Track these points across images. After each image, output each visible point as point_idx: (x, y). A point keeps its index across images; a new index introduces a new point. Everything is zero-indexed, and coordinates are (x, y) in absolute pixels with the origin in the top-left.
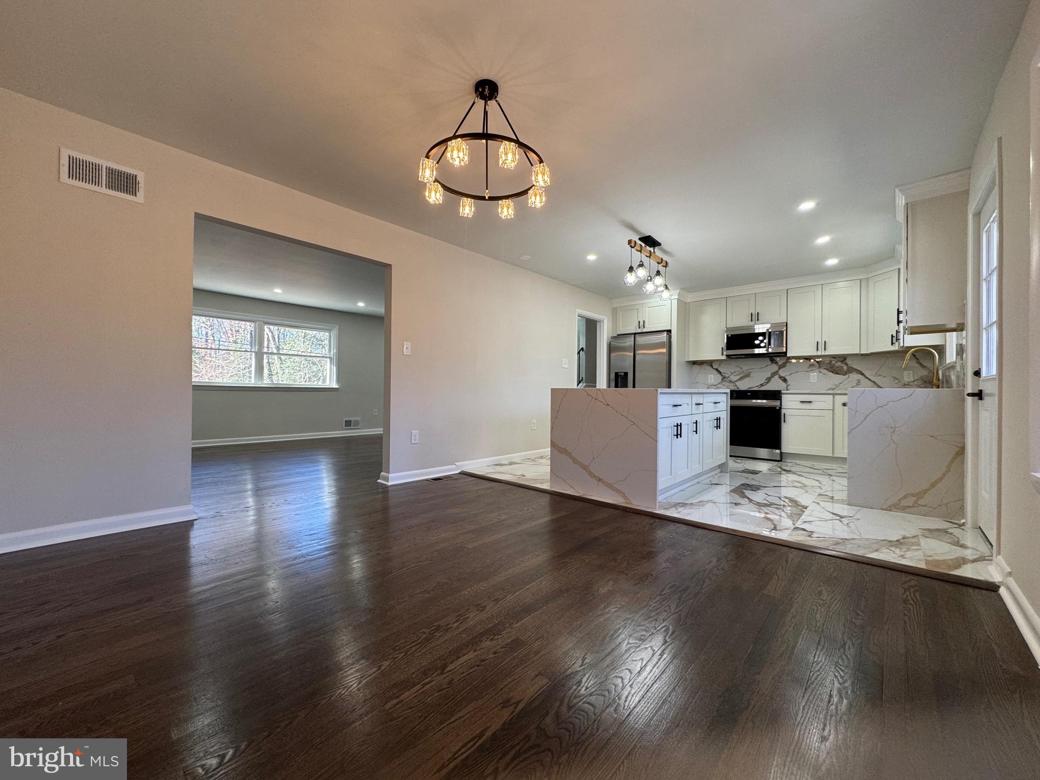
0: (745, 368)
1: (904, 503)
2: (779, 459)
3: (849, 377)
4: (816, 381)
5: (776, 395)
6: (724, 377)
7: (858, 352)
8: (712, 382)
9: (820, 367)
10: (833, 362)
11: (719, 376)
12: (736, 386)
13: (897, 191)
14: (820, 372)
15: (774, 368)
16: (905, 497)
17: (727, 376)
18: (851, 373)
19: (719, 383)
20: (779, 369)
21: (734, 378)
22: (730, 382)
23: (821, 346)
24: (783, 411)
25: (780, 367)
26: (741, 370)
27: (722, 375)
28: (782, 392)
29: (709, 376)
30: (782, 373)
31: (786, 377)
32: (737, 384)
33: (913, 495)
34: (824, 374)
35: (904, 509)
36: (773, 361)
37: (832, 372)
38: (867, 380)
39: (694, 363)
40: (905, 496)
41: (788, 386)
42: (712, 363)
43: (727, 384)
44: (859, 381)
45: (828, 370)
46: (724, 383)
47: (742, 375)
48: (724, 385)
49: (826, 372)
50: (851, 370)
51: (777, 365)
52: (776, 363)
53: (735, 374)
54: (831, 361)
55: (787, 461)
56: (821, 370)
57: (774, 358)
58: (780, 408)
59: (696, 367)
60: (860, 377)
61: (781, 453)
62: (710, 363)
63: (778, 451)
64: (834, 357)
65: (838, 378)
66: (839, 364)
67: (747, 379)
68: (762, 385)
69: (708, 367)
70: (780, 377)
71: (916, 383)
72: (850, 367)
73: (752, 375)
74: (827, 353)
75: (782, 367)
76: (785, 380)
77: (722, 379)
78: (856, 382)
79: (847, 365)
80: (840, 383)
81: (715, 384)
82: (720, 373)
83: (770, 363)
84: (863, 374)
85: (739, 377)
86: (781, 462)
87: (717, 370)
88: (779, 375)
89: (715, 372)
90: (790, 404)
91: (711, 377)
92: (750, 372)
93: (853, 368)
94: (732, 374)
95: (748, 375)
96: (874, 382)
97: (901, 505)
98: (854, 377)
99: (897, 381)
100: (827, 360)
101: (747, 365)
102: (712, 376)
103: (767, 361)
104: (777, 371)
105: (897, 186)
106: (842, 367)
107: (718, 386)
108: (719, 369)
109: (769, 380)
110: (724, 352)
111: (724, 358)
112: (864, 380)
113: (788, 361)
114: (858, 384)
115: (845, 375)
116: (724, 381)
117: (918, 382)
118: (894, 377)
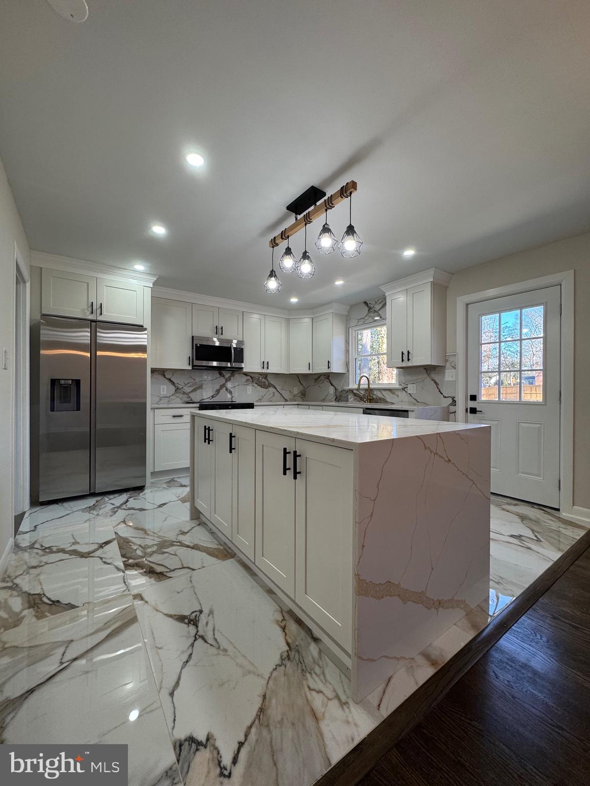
0: (198, 380)
3: (269, 390)
4: (250, 393)
6: (178, 388)
8: (165, 393)
9: (253, 382)
10: (261, 378)
11: (172, 386)
12: (190, 397)
14: (253, 386)
15: (222, 380)
17: (180, 387)
19: (173, 395)
20: (226, 382)
21: (187, 390)
22: (184, 393)
25: (227, 380)
26: (194, 381)
27: (175, 387)
30: (229, 385)
31: (231, 390)
32: (191, 395)
34: (255, 387)
36: (221, 374)
37: (260, 386)
41: (232, 397)
42: (164, 372)
43: (181, 396)
44: (274, 393)
45: (257, 384)
46: (178, 395)
47: (195, 387)
48: (178, 397)
49: (256, 385)
50: (270, 385)
51: (224, 378)
52: (224, 376)
53: (189, 385)
54: (259, 377)
56: (253, 384)
65: (263, 390)
66: (264, 380)
67: (198, 392)
68: (213, 397)
69: (160, 376)
70: (227, 390)
73: (204, 386)
75: (230, 381)
76: (230, 392)
77: (176, 390)
79: (268, 381)
80: (264, 395)
81: (168, 396)
82: (173, 383)
83: (219, 375)
84: (276, 388)
85: (192, 388)
87: (170, 380)
88: (226, 387)
89: (167, 381)
92: (203, 384)
94: (186, 385)
95: (200, 387)
96: (281, 394)
98: (272, 389)
99: (291, 394)
100: (257, 377)
102: (165, 387)
103: (217, 374)
104: (224, 384)
106: (265, 382)
107: (172, 397)
108: (172, 379)
109: (218, 391)
110: (191, 361)
111: (190, 368)
112: (276, 393)
113: (232, 375)
114: (273, 396)
115: (267, 389)
116: (177, 393)
117: (299, 395)
118: (289, 391)
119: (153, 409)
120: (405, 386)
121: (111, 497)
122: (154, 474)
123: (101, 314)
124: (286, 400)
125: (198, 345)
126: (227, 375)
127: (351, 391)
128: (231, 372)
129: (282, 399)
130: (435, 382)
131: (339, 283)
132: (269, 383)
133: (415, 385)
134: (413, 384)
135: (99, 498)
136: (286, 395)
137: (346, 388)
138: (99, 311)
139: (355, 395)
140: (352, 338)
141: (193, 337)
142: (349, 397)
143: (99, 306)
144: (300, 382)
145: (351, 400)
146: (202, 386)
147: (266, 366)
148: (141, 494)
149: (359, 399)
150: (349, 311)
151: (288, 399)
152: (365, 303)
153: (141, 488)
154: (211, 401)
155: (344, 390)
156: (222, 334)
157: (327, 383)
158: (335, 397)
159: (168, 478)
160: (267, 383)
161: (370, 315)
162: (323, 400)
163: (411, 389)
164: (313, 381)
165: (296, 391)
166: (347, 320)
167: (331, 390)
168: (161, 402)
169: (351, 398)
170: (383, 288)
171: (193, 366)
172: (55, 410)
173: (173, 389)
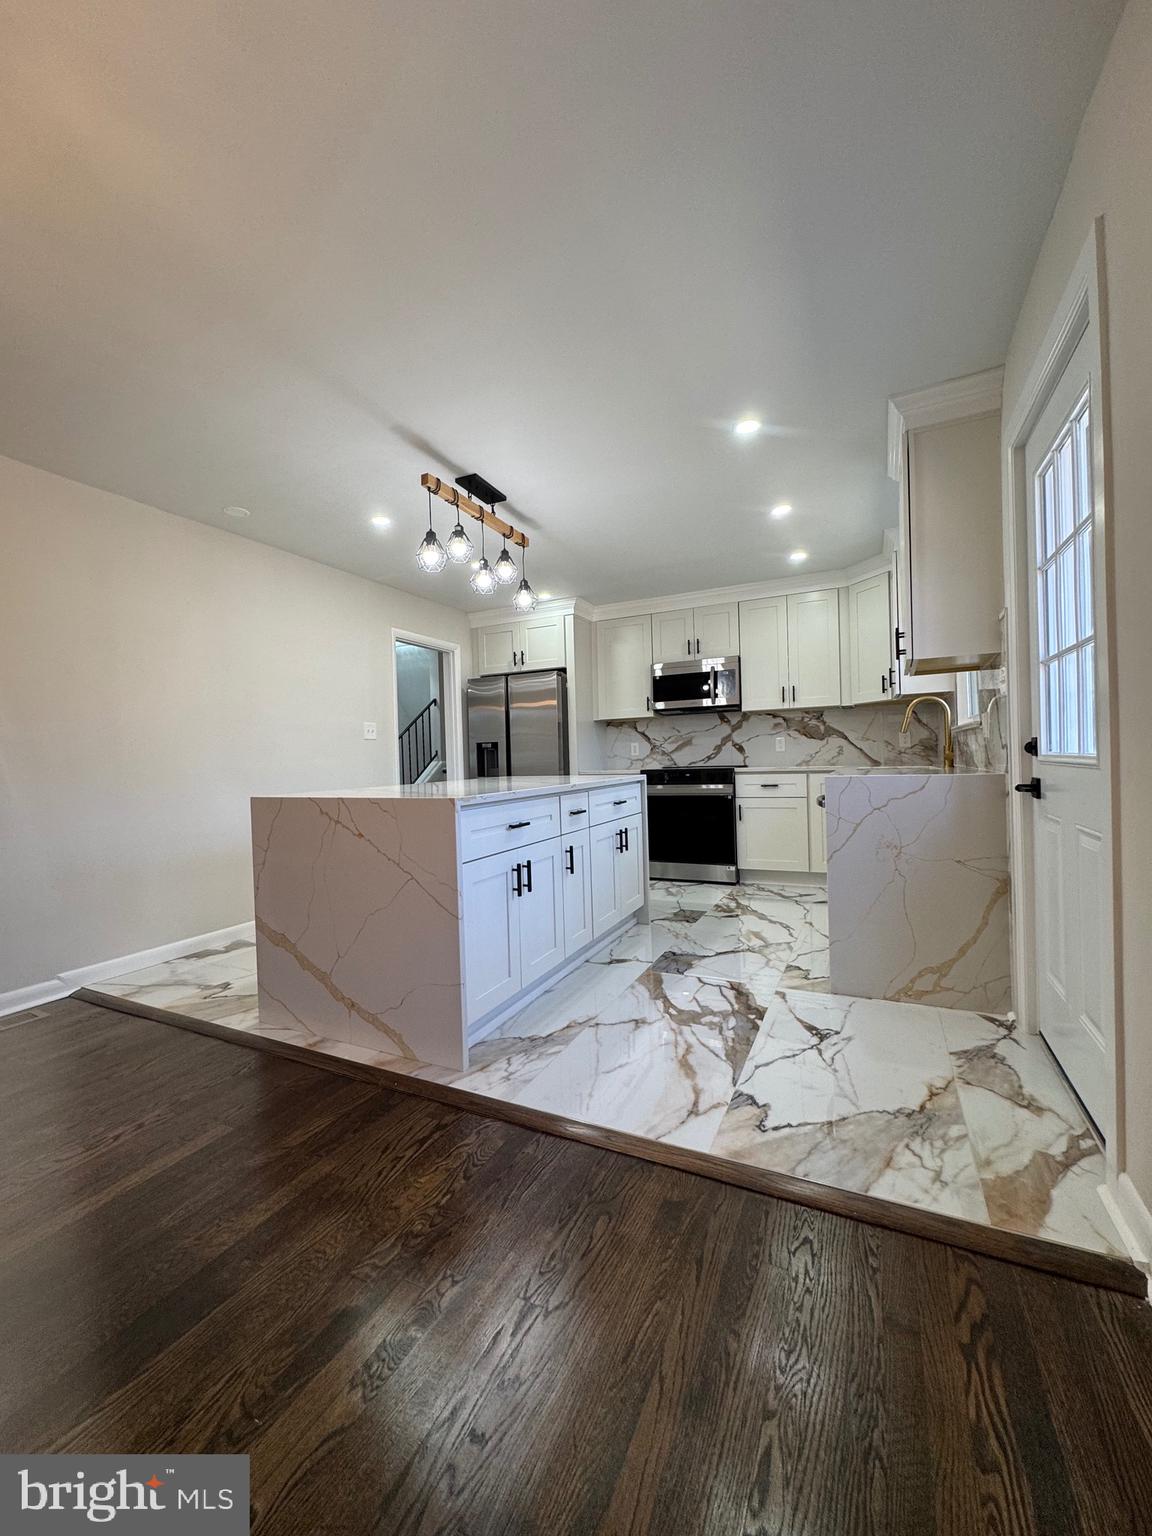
0: (684, 732)
1: (919, 986)
2: (734, 881)
3: (827, 743)
4: (783, 750)
5: (726, 775)
6: (654, 746)
7: (838, 704)
8: (638, 755)
9: (788, 727)
10: (806, 720)
11: (647, 743)
12: (672, 760)
13: (892, 405)
14: (789, 735)
15: (726, 730)
16: (920, 975)
17: (658, 744)
18: (830, 736)
20: (733, 731)
21: (669, 748)
22: (664, 753)
23: (788, 695)
24: (738, 802)
25: (735, 728)
26: (678, 734)
27: (651, 744)
28: (736, 770)
29: (633, 744)
30: (737, 737)
31: (742, 744)
32: (673, 756)
33: (931, 970)
34: (794, 738)
35: (918, 997)
36: (723, 719)
37: (805, 735)
38: (852, 748)
39: (609, 723)
40: (920, 973)
41: (745, 758)
42: (635, 723)
43: (659, 757)
44: (841, 748)
45: (799, 731)
46: (654, 757)
47: (681, 742)
48: (654, 759)
49: (795, 734)
50: (831, 732)
51: (730, 724)
52: (728, 721)
53: (670, 740)
54: (803, 718)
55: (747, 882)
56: (789, 732)
57: (726, 714)
58: (734, 797)
59: (612, 730)
60: (843, 742)
61: (738, 871)
62: (632, 723)
63: (733, 868)
64: (807, 711)
65: (815, 744)
66: (814, 722)
67: (687, 749)
68: (709, 758)
69: (630, 730)
70: (735, 745)
71: (914, 750)
72: (828, 726)
73: (693, 741)
74: (797, 705)
75: (736, 729)
76: (741, 749)
77: (652, 750)
78: (837, 750)
79: (824, 723)
80: (816, 754)
81: (642, 759)
82: (648, 739)
83: (719, 721)
84: (846, 738)
85: (675, 746)
86: (737, 886)
87: (643, 734)
88: (733, 741)
89: (639, 736)
90: (747, 789)
91: (635, 747)
92: (692, 737)
93: (834, 729)
94: (666, 740)
95: (688, 743)
96: (861, 750)
97: (914, 989)
98: (835, 741)
99: (890, 748)
100: (798, 717)
101: (687, 725)
102: (636, 744)
103: (715, 719)
104: (730, 735)
105: (893, 396)
106: (818, 727)
107: (648, 761)
108: (646, 733)
109: (718, 749)
110: (650, 705)
112: (847, 747)
114: (839, 754)
115: (822, 739)
116: (654, 753)
117: (917, 749)
118: (887, 742)
120: (981, 718)
124: (876, 763)
125: (662, 677)
129: (863, 759)
132: (829, 728)
133: (986, 715)
134: (985, 712)
136: (878, 751)
138: (521, 661)
146: (690, 741)
151: (882, 761)
160: (822, 728)
165: (904, 741)
168: (634, 766)
173: (648, 747)
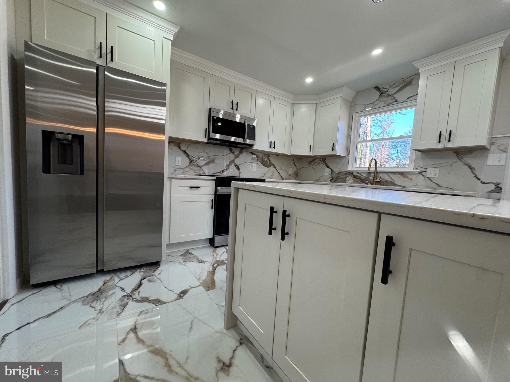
0: (212, 154)
3: (270, 169)
4: (255, 170)
6: (192, 161)
8: (180, 164)
9: (257, 160)
10: (264, 158)
11: (187, 158)
12: (203, 170)
15: (232, 156)
17: (194, 159)
18: (271, 166)
19: (187, 167)
20: (235, 158)
21: (201, 163)
22: (198, 166)
25: (236, 157)
26: (207, 155)
27: (190, 159)
29: (177, 158)
30: (237, 161)
31: (239, 166)
32: (204, 168)
34: (259, 165)
36: (231, 150)
37: (263, 165)
41: (240, 173)
42: (179, 143)
43: (195, 168)
44: (274, 171)
45: (261, 163)
46: (192, 167)
47: (208, 161)
48: (191, 169)
49: (260, 164)
51: (234, 154)
53: (202, 158)
54: (263, 157)
56: (258, 163)
57: (233, 148)
65: (266, 169)
66: (266, 159)
67: (212, 165)
68: (223, 171)
69: (176, 147)
70: (236, 166)
72: (271, 162)
73: (216, 161)
76: (238, 168)
77: (190, 163)
79: (269, 160)
80: (266, 173)
81: (183, 167)
82: (188, 156)
83: (229, 152)
84: (276, 168)
85: (205, 162)
87: (185, 152)
88: (235, 163)
89: (182, 154)
91: (179, 160)
92: (215, 159)
94: (200, 158)
95: (212, 161)
96: (279, 173)
98: (272, 168)
99: (287, 173)
100: (261, 154)
101: (213, 151)
102: (180, 158)
103: (227, 150)
104: (234, 160)
106: (267, 161)
107: (187, 169)
108: (187, 151)
109: (228, 166)
110: (207, 134)
111: (206, 140)
112: (276, 172)
113: (241, 152)
114: (273, 174)
115: (268, 167)
116: (191, 165)
117: (293, 175)
118: (286, 171)
119: (171, 179)
120: (423, 170)
121: (122, 275)
122: (169, 246)
123: (112, 60)
124: (283, 179)
125: (215, 118)
126: (237, 152)
127: (351, 173)
128: (240, 149)
129: (280, 177)
130: (470, 167)
131: (377, 52)
132: (271, 163)
133: (438, 170)
134: (435, 168)
135: (107, 277)
136: (283, 174)
137: (345, 170)
138: (109, 56)
139: (355, 177)
140: (355, 124)
141: (210, 109)
142: (348, 179)
143: (109, 50)
144: (295, 164)
145: (350, 181)
146: (214, 160)
147: (273, 146)
148: (157, 272)
149: (360, 181)
150: (355, 98)
151: (285, 179)
152: (377, 88)
153: (156, 264)
154: (221, 175)
155: (341, 172)
156: (237, 110)
157: (322, 166)
158: (330, 179)
159: (183, 249)
160: (269, 162)
161: (381, 99)
162: (318, 180)
163: (431, 173)
164: (308, 163)
165: (291, 171)
166: (351, 107)
167: (327, 172)
168: (177, 172)
169: (350, 179)
170: (416, 65)
171: (209, 139)
172: (52, 172)
173: (188, 161)
